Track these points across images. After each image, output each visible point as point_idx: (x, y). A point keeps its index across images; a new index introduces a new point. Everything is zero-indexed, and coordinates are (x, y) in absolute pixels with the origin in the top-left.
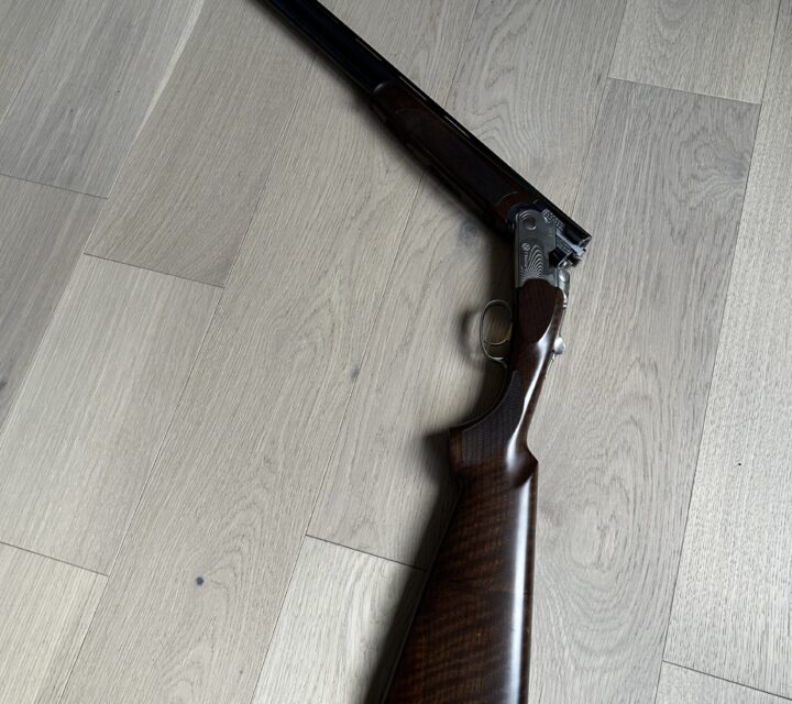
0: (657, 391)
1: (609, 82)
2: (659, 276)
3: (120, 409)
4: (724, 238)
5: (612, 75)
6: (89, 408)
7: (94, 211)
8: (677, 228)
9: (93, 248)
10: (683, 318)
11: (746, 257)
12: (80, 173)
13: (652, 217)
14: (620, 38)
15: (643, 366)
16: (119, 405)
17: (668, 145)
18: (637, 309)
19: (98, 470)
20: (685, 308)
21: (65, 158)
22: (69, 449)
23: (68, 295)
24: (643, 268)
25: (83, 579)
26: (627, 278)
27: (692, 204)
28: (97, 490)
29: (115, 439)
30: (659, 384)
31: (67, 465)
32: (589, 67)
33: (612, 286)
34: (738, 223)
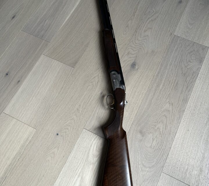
0: (172, 110)
1: (174, 35)
2: (177, 83)
3: (46, 92)
4: (194, 77)
5: (174, 34)
6: (38, 90)
7: (47, 45)
8: (183, 72)
9: (45, 53)
10: (181, 94)
11: (198, 82)
12: (45, 35)
13: (178, 69)
14: (178, 25)
15: (169, 103)
16: (45, 91)
17: (185, 53)
18: (171, 90)
19: (38, 105)
20: (182, 92)
21: (42, 31)
22: (32, 99)
23: (38, 63)
24: (174, 80)
25: (30, 129)
26: (170, 82)
27: (188, 67)
28: (37, 109)
29: (43, 98)
30: (173, 108)
31: (31, 103)
32: (169, 31)
33: (166, 83)
34: (198, 74)
